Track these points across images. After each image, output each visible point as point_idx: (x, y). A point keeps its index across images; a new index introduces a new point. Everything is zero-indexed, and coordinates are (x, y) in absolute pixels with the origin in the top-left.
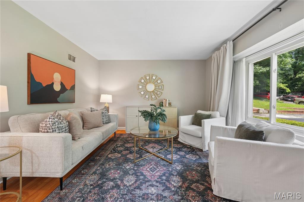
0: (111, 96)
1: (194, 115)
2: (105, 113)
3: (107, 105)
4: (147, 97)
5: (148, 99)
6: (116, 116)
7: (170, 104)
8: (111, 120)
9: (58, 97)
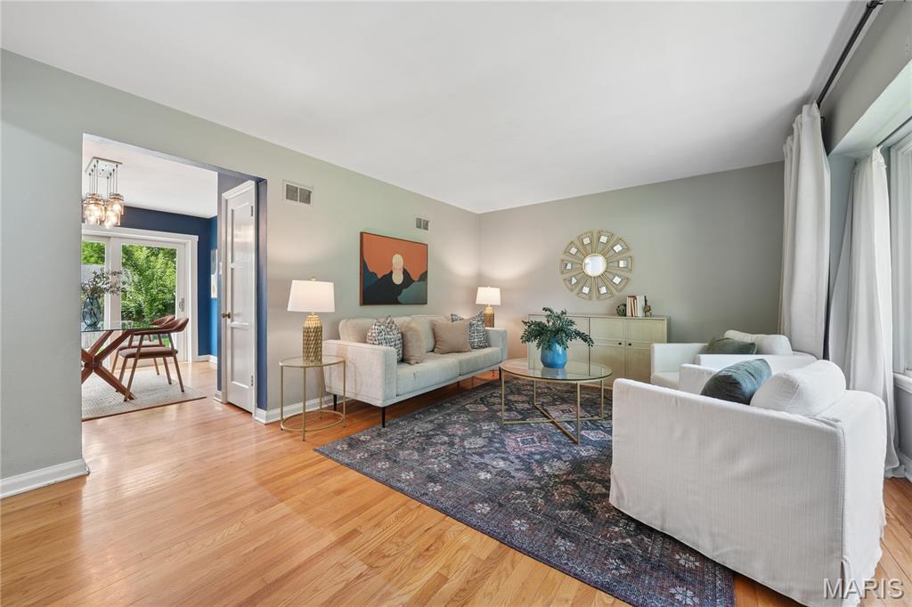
0: (499, 289)
1: (707, 344)
2: (478, 326)
3: (488, 311)
4: (586, 290)
5: (589, 296)
6: (503, 334)
7: (647, 309)
8: (492, 342)
9: (400, 294)
